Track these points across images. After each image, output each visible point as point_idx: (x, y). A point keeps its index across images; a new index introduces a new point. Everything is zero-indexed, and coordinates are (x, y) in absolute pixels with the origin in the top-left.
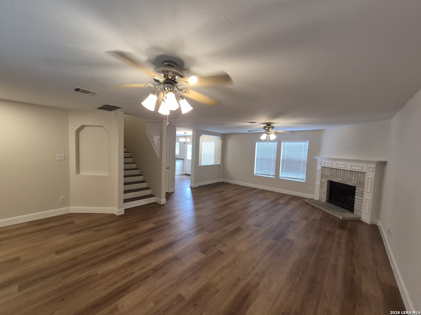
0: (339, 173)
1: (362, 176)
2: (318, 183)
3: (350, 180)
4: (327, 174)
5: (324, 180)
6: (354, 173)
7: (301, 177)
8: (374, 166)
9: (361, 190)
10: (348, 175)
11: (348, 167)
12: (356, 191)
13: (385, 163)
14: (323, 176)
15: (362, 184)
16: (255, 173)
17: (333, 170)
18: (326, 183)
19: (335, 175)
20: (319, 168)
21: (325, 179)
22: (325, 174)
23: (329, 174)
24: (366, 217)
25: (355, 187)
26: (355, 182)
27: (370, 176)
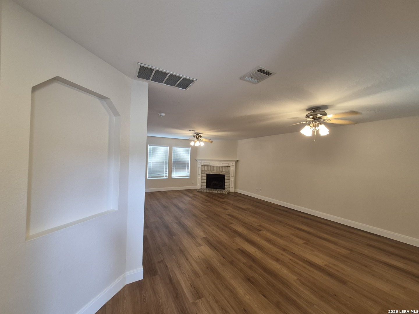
0: (214, 169)
1: (228, 168)
2: (199, 177)
3: (222, 172)
4: (205, 170)
5: (203, 174)
6: (223, 167)
7: (186, 174)
8: (235, 162)
9: (228, 176)
10: (220, 169)
11: (221, 164)
12: (225, 177)
13: (237, 161)
14: (202, 171)
15: (229, 173)
16: (147, 177)
17: (210, 167)
18: (206, 176)
19: (211, 170)
20: (199, 167)
21: (205, 173)
22: (204, 170)
23: (207, 170)
24: (232, 190)
25: (225, 175)
26: (225, 172)
27: (233, 168)
